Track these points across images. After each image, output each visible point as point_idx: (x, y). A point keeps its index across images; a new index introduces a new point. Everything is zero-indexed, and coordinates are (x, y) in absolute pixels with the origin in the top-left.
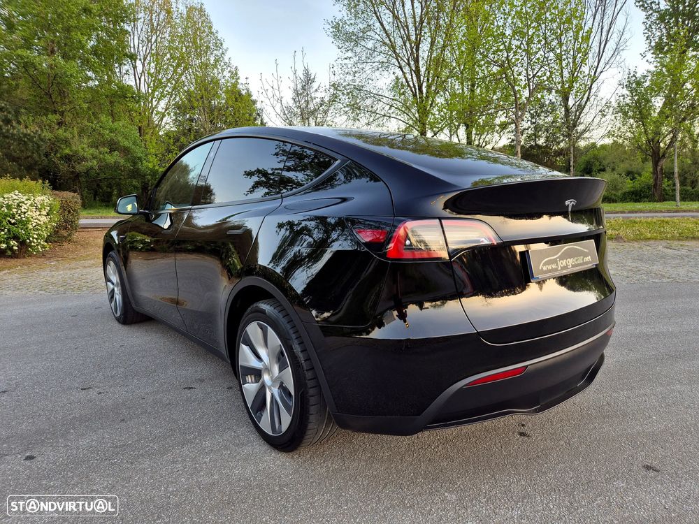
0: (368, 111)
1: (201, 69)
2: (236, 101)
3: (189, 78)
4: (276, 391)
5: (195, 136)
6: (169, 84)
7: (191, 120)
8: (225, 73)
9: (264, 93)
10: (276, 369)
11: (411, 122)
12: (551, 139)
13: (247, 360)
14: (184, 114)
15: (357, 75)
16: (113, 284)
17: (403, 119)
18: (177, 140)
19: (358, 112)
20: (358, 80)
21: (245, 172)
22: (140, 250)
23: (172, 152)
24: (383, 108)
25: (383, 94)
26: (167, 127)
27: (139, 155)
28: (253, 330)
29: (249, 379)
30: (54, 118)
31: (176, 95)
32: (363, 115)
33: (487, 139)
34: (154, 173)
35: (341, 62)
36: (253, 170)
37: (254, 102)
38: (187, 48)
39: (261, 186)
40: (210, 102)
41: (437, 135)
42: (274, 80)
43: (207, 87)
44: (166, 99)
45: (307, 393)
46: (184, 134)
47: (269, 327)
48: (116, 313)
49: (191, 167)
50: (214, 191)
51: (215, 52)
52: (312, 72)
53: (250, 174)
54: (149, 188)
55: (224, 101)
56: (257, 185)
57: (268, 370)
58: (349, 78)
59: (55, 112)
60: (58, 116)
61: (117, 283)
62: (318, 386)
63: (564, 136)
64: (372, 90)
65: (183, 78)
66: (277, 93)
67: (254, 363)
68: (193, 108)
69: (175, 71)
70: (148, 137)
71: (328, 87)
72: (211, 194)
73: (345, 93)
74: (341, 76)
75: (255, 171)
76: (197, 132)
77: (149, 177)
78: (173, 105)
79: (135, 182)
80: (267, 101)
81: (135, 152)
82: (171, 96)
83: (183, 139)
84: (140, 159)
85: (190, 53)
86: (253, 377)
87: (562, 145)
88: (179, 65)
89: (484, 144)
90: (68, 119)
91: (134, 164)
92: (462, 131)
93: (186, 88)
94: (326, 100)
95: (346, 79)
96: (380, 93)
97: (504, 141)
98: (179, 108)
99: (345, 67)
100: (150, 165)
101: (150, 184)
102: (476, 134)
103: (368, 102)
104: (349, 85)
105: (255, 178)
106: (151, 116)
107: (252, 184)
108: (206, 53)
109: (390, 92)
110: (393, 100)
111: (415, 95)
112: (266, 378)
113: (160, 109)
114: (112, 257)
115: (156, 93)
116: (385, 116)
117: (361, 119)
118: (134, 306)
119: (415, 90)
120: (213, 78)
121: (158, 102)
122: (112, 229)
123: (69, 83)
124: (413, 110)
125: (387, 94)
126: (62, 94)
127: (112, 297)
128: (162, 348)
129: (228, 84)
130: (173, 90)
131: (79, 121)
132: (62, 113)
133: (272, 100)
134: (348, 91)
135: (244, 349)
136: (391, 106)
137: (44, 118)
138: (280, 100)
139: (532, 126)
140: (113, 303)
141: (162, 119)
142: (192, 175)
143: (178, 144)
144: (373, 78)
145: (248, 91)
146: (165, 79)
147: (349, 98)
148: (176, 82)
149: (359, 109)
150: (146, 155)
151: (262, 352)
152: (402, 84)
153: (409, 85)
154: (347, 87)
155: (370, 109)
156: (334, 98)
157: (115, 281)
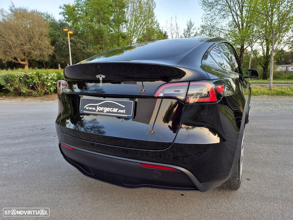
8: (155, 26)
30: (99, 46)
35: (205, 16)
52: (193, 22)
59: (99, 44)
60: (100, 45)
71: (200, 27)
90: (103, 46)
94: (199, 32)
123: (103, 33)
126: (102, 37)
131: (106, 47)
132: (101, 44)
137: (96, 46)
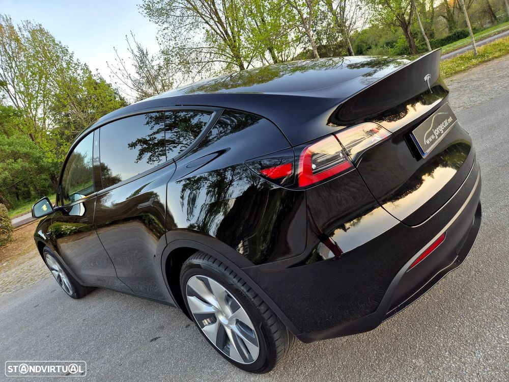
0: (195, 63)
1: (59, 75)
2: (96, 89)
3: (52, 84)
4: (234, 327)
5: (75, 126)
6: (39, 95)
7: (67, 115)
8: (78, 72)
9: (115, 76)
10: (228, 310)
11: (229, 60)
12: (330, 37)
13: (197, 308)
14: (60, 113)
15: (177, 39)
16: (57, 271)
17: (222, 60)
18: (62, 134)
19: (189, 66)
20: (179, 42)
21: (129, 145)
22: (69, 234)
23: (62, 145)
24: (206, 57)
25: (202, 46)
26: (51, 127)
27: (38, 155)
28: (194, 283)
29: (205, 322)
31: (48, 101)
32: (192, 66)
33: (287, 54)
34: (55, 165)
35: (162, 33)
36: (134, 141)
37: (109, 85)
38: (41, 62)
39: (146, 152)
40: (76, 97)
41: (251, 63)
42: (118, 63)
43: (69, 86)
44: (42, 107)
45: (266, 324)
46: (66, 128)
47: (209, 278)
48: (69, 292)
49: (83, 154)
50: (109, 167)
51: (64, 57)
52: (144, 48)
53: (133, 145)
54: (56, 176)
55: (86, 93)
56: (142, 152)
57: (221, 312)
58: (172, 43)
61: (60, 270)
62: (273, 315)
63: (338, 32)
64: (192, 46)
65: (48, 86)
66: (124, 72)
67: (205, 309)
68: (64, 106)
69: (40, 84)
70: (39, 140)
71: (159, 55)
72: (108, 170)
73: (174, 55)
74: (166, 43)
75: (137, 141)
76: (75, 123)
77: (53, 169)
78: (48, 109)
79: (43, 176)
80: (119, 81)
81: (33, 154)
82: (44, 104)
83: (67, 132)
84: (39, 157)
85: (45, 65)
86: (208, 320)
87: (339, 39)
88: (41, 78)
89: (286, 58)
91: (37, 163)
92: (268, 55)
93: (53, 93)
94: (162, 64)
95: (171, 44)
96: (199, 46)
97: (299, 50)
98: (54, 109)
99: (166, 36)
100: (50, 160)
101: (56, 173)
102: (278, 53)
103: (193, 56)
104: (174, 48)
105: (139, 147)
106: (36, 123)
107: (138, 153)
108: (58, 61)
109: (205, 43)
110: (210, 48)
111: (225, 40)
112: (221, 318)
113: (39, 116)
114: (48, 251)
115: (32, 105)
116: (208, 62)
117: (192, 71)
118: (81, 284)
119: (224, 36)
120: (71, 78)
121: (36, 111)
122: (37, 230)
124: (228, 51)
125: (204, 45)
127: (61, 281)
128: (118, 309)
129: (85, 79)
130: (44, 98)
133: (123, 79)
134: (175, 53)
135: (192, 300)
136: (211, 53)
138: (129, 76)
139: (315, 34)
140: (63, 285)
141: (44, 122)
142: (86, 161)
143: (64, 137)
144: (190, 37)
145: (101, 79)
146: (34, 92)
147: (178, 58)
148: (44, 91)
149: (189, 63)
150: (44, 153)
151: (210, 298)
152: (212, 34)
153: (217, 33)
154: (174, 50)
155: (196, 60)
156: (168, 62)
157: (58, 269)
